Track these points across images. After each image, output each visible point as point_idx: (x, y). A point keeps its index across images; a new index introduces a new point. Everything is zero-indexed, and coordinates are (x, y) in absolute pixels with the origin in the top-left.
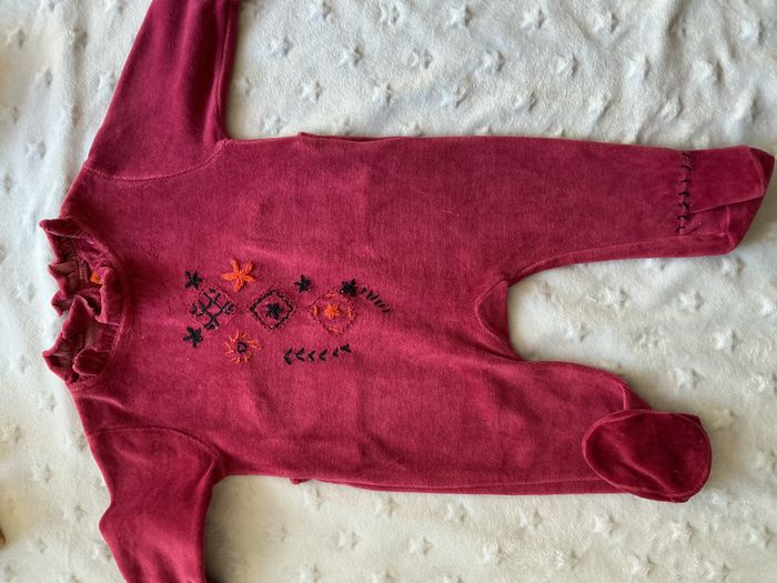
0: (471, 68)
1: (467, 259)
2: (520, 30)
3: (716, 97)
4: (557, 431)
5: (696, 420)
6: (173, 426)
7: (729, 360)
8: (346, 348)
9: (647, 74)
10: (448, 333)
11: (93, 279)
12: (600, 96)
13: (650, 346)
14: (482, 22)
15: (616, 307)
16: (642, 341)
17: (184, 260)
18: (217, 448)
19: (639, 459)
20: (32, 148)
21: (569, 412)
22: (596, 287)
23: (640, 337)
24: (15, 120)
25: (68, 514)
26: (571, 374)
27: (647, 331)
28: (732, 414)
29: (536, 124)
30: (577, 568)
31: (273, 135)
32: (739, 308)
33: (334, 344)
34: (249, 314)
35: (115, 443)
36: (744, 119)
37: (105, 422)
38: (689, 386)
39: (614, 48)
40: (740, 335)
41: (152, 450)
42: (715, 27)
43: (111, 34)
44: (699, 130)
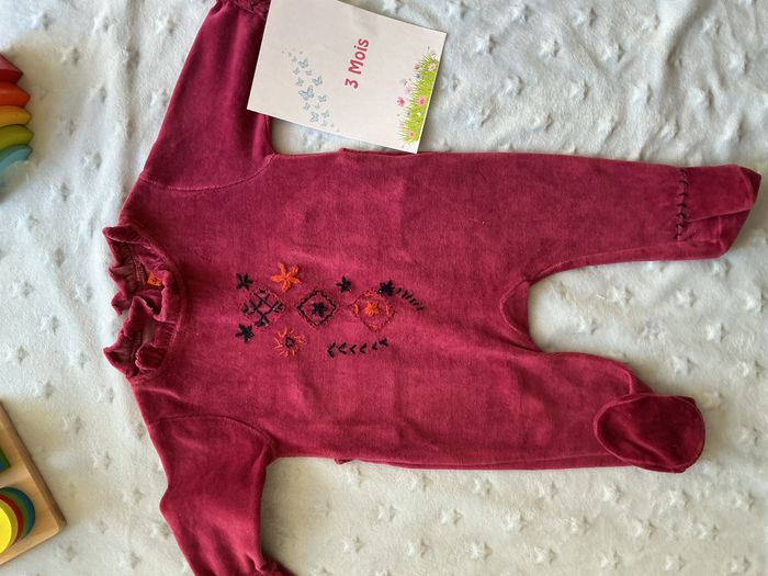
0: (494, 91)
1: (491, 262)
2: (538, 60)
3: (708, 120)
4: (572, 413)
5: (691, 401)
6: (227, 413)
7: (718, 349)
8: (384, 342)
9: (649, 99)
10: (476, 327)
11: (150, 281)
12: (608, 118)
13: (652, 337)
14: (504, 51)
15: (622, 304)
16: (644, 333)
17: (235, 264)
18: (268, 433)
19: (644, 436)
20: (88, 160)
21: (581, 396)
22: (605, 285)
23: (643, 329)
24: (71, 133)
25: (128, 497)
26: (583, 363)
27: (649, 324)
28: (720, 396)
29: (552, 142)
30: (588, 533)
31: (315, 150)
32: (727, 304)
33: (373, 339)
34: (296, 313)
35: (173, 432)
36: (732, 140)
37: (163, 412)
38: (684, 372)
39: (620, 76)
40: (727, 328)
41: (207, 437)
42: (707, 59)
43: (162, 54)
44: (693, 149)
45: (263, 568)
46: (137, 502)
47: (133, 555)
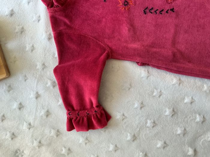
6: (90, 34)
8: (172, 10)
18: (108, 46)
25: (39, 66)
33: (167, 7)
37: (61, 28)
41: (80, 43)
45: (97, 107)
46: (43, 69)
47: (37, 93)
